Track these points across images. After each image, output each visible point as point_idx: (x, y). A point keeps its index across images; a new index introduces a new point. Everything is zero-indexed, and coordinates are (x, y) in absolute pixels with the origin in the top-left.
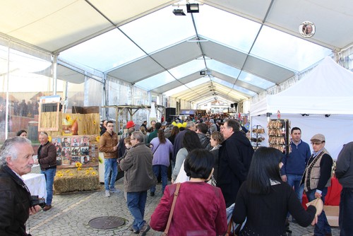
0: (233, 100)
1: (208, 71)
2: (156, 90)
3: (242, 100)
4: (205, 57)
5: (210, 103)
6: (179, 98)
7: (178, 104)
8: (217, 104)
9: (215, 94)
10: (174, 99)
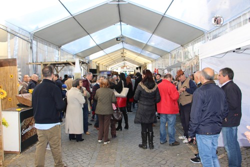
0: (138, 64)
1: (123, 37)
2: (80, 54)
3: (145, 64)
4: (122, 23)
5: (120, 68)
6: (98, 62)
7: (98, 67)
8: (125, 68)
9: (125, 60)
10: (94, 63)
